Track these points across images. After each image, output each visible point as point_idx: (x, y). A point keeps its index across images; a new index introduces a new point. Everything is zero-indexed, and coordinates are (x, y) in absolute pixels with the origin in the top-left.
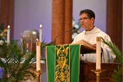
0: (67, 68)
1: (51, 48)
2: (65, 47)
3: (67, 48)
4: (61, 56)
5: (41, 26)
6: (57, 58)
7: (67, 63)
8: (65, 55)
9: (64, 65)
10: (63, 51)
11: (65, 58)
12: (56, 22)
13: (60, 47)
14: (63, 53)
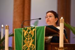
0: (33, 47)
1: (19, 30)
2: (32, 29)
3: (33, 30)
4: (28, 37)
5: (3, 26)
6: (24, 39)
7: (33, 43)
8: (32, 36)
9: (30, 44)
10: (30, 32)
11: (31, 38)
12: (16, 20)
13: (27, 29)
14: (30, 35)
